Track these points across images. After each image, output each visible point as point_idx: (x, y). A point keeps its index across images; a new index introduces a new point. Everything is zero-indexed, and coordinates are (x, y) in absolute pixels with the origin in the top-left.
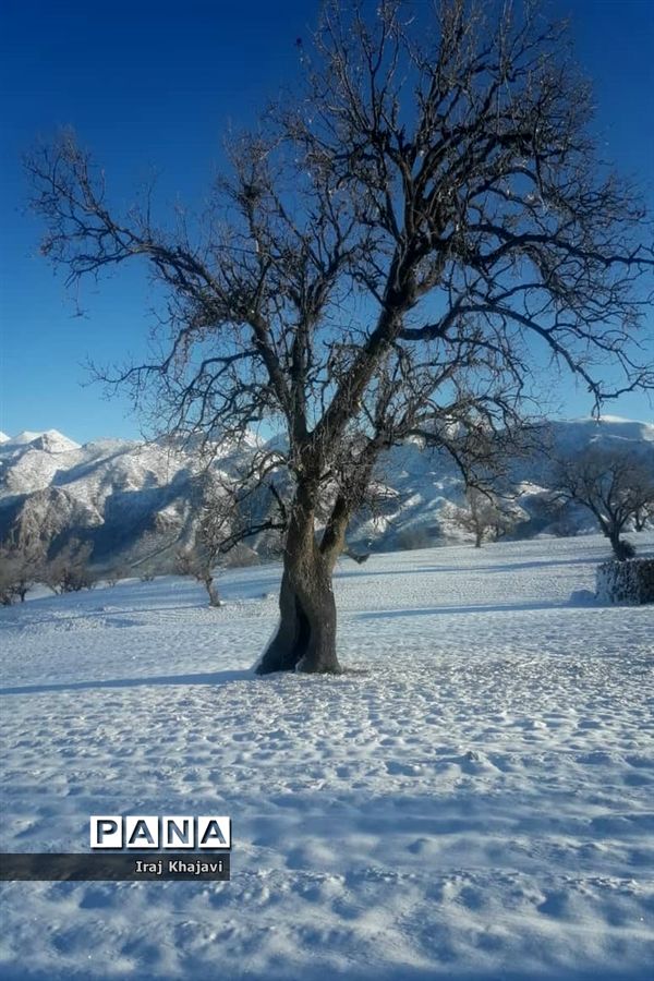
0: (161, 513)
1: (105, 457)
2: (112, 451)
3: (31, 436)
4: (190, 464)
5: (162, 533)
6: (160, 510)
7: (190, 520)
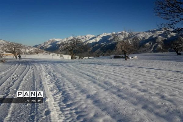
0: (146, 44)
1: (134, 35)
2: (135, 34)
3: (119, 32)
4: (153, 35)
5: (146, 47)
6: (146, 43)
7: (152, 45)
